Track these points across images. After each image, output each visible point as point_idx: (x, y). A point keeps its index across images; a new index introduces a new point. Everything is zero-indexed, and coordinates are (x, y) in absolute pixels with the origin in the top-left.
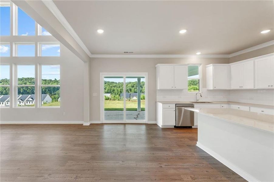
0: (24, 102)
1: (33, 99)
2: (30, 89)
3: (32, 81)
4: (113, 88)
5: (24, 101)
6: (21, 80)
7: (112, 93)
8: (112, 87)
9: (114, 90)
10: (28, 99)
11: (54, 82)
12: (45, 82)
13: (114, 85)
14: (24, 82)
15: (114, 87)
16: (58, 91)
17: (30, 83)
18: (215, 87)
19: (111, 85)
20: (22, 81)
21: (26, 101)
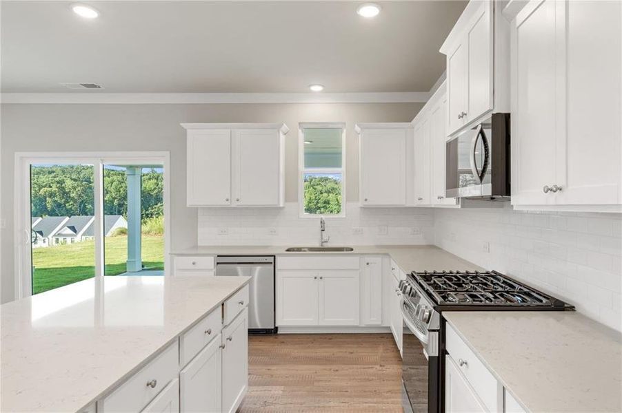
0: (47, 240)
1: (75, 231)
2: (75, 201)
3: (82, 176)
4: (325, 195)
5: (47, 236)
6: (50, 173)
7: (322, 209)
8: (322, 193)
9: (327, 202)
10: (60, 229)
11: (148, 177)
12: (120, 178)
13: (329, 185)
14: (57, 179)
15: (329, 192)
16: (159, 204)
17: (75, 180)
18: (366, 200)
19: (319, 188)
20: (53, 175)
21: (55, 235)
